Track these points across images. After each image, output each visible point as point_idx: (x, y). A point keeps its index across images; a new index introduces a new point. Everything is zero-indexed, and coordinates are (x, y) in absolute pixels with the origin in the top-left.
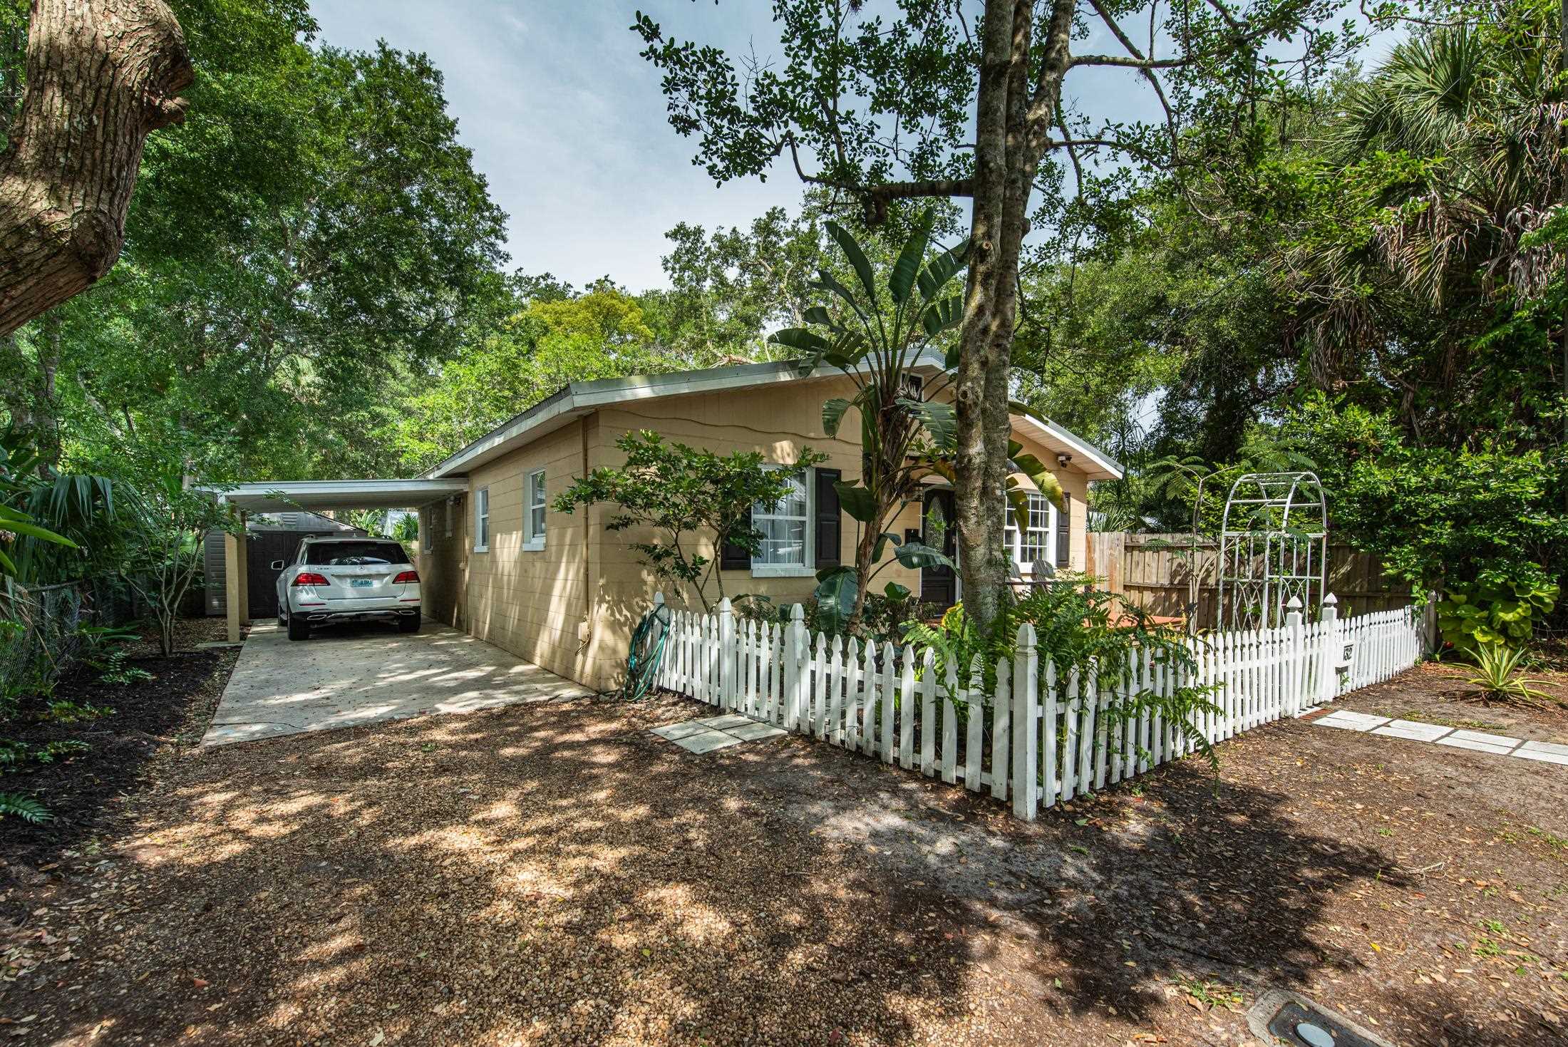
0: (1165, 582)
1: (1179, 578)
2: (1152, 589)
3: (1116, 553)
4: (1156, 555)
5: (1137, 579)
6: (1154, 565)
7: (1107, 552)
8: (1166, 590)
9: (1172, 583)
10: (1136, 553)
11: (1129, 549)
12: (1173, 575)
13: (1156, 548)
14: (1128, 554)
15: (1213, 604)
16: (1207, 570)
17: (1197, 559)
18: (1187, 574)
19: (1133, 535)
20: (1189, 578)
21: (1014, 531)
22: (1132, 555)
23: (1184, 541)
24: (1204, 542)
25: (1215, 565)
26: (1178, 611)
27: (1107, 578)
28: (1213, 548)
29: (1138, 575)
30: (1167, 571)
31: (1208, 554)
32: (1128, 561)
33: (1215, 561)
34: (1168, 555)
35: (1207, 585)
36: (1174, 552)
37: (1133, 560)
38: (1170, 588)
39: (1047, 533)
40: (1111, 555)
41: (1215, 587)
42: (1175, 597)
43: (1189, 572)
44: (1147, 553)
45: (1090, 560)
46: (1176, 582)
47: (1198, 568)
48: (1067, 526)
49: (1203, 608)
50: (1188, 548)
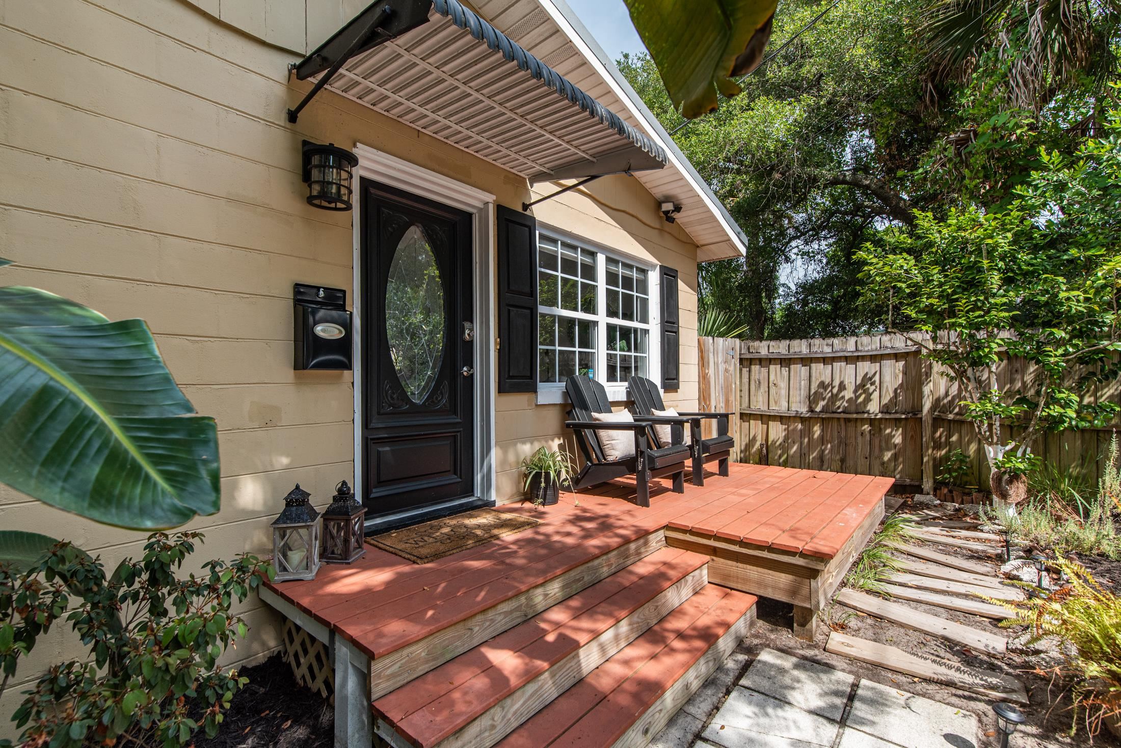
0: (803, 410)
1: (822, 404)
2: (781, 419)
3: (731, 368)
4: (785, 371)
5: (759, 404)
6: (783, 385)
7: (722, 367)
8: (803, 420)
9: (811, 410)
10: (755, 368)
11: (746, 362)
12: (812, 400)
13: (786, 362)
14: (745, 370)
15: (877, 442)
16: (865, 391)
17: (849, 375)
18: (834, 398)
19: (751, 344)
20: (838, 404)
21: (595, 323)
22: (750, 371)
23: (828, 350)
24: (857, 350)
25: (877, 383)
26: (823, 451)
27: (723, 405)
28: (874, 358)
29: (760, 399)
30: (804, 393)
31: (865, 367)
32: (746, 380)
33: (877, 378)
34: (804, 370)
35: (868, 412)
36: (813, 365)
37: (752, 378)
38: (810, 418)
39: (646, 332)
40: (726, 370)
41: (879, 416)
42: (817, 431)
43: (837, 395)
44: (772, 367)
45: (703, 379)
46: (818, 409)
47: (850, 387)
48: (676, 323)
49: (862, 447)
50: (834, 359)
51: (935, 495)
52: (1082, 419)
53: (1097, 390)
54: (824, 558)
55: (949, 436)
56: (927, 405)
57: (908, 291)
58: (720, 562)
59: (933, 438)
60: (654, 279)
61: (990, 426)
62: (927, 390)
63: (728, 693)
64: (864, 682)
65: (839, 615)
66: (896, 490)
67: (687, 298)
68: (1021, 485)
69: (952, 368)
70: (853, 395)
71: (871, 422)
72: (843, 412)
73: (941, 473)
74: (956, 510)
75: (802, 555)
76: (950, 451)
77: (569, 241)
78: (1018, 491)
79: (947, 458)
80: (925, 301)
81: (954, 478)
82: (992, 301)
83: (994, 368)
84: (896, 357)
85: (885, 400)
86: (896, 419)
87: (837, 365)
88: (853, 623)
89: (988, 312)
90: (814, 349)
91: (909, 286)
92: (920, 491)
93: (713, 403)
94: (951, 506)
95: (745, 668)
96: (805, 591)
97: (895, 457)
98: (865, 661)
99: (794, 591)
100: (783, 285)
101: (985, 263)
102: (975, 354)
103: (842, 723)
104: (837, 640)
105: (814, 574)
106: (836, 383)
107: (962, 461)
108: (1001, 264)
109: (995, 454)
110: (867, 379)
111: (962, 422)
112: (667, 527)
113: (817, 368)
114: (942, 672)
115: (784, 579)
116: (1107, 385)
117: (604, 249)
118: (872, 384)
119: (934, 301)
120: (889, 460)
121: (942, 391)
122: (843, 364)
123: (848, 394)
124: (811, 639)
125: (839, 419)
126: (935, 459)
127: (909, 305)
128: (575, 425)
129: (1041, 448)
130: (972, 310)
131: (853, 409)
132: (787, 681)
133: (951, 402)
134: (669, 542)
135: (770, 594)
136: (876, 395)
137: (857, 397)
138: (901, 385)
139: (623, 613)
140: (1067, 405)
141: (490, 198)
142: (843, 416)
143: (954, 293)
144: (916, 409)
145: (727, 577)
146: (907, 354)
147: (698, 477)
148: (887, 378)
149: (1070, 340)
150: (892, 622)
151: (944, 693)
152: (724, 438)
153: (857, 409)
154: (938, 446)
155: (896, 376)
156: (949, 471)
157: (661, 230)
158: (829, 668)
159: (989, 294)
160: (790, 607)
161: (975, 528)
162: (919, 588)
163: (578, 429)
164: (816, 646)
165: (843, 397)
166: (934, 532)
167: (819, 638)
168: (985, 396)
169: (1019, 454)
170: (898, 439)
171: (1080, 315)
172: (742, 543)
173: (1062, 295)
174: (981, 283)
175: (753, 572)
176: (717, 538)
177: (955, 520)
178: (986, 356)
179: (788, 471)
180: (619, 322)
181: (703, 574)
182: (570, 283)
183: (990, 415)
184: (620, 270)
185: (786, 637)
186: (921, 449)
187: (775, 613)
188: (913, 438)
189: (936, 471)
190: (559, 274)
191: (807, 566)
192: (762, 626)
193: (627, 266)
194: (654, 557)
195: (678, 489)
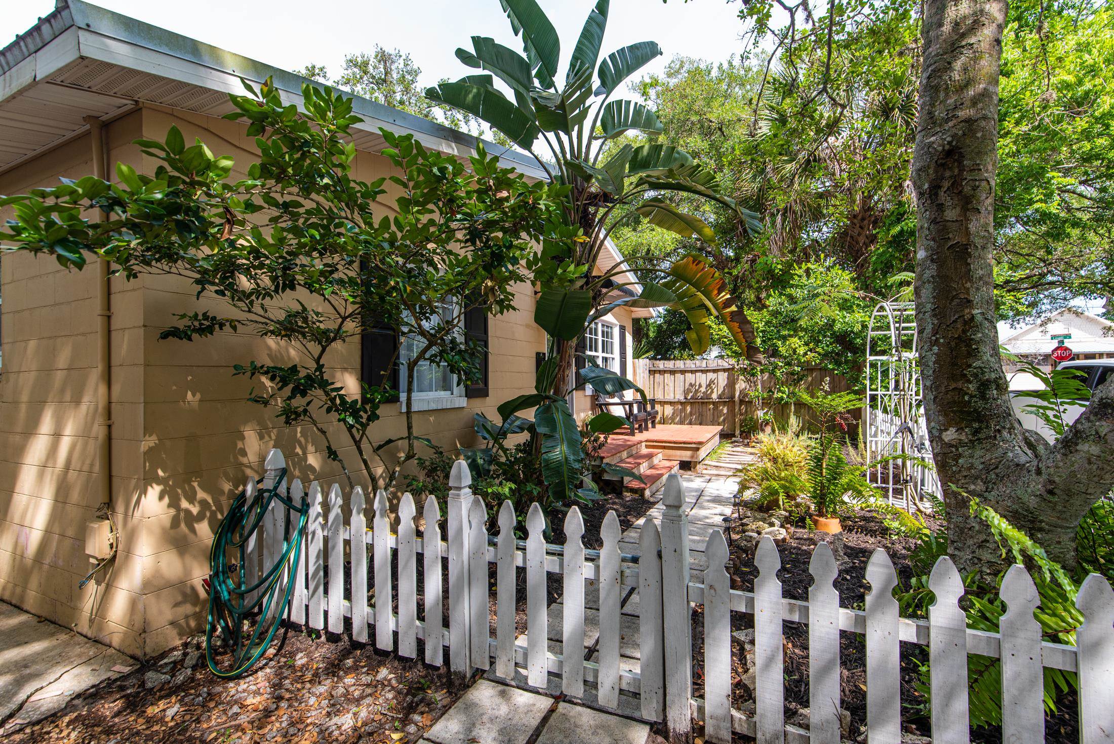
0: (682, 398)
1: (691, 395)
2: (671, 403)
3: (645, 375)
4: (672, 377)
5: (660, 395)
6: (672, 385)
7: (642, 375)
8: (681, 403)
9: (686, 398)
10: (657, 375)
11: (652, 372)
12: (686, 392)
13: (673, 372)
14: (652, 377)
15: (716, 412)
16: (710, 388)
17: (703, 379)
18: (697, 391)
19: (655, 362)
20: (698, 394)
21: (598, 357)
22: (654, 377)
23: (693, 366)
24: (707, 367)
25: (716, 384)
26: (691, 418)
28: (715, 371)
29: (660, 392)
30: (682, 389)
31: (711, 376)
32: (652, 382)
33: (716, 381)
34: (682, 377)
35: (712, 398)
36: (686, 374)
37: (656, 381)
38: (685, 402)
39: (613, 359)
40: (644, 377)
41: (717, 400)
42: (688, 409)
44: (666, 375)
46: (689, 398)
47: (704, 386)
48: (625, 353)
49: (709, 415)
50: (696, 371)
51: (740, 437)
54: (701, 444)
55: (746, 409)
56: (737, 394)
58: (667, 451)
59: (740, 410)
60: (616, 332)
61: (759, 402)
62: (737, 386)
64: (713, 477)
65: (704, 466)
66: (724, 436)
67: (629, 339)
68: (769, 426)
69: (746, 377)
70: (705, 390)
71: (713, 403)
73: (743, 426)
75: (695, 444)
76: (746, 416)
78: (768, 429)
79: (745, 420)
81: (748, 428)
83: (759, 378)
84: (724, 370)
85: (720, 392)
86: (724, 402)
87: (698, 374)
88: (708, 468)
90: (687, 366)
92: (734, 436)
94: (746, 440)
96: (695, 456)
97: (724, 420)
98: (713, 474)
99: (692, 457)
103: (708, 482)
104: (704, 471)
105: (698, 449)
106: (697, 384)
107: (750, 420)
109: (761, 414)
110: (712, 382)
111: (750, 402)
112: (646, 441)
113: (688, 375)
115: (689, 453)
118: (714, 384)
120: (721, 421)
121: (743, 387)
122: (701, 374)
123: (703, 389)
125: (699, 402)
126: (740, 420)
129: (776, 411)
131: (705, 397)
132: (692, 478)
133: (746, 392)
134: (647, 447)
135: (684, 459)
136: (715, 390)
137: (707, 391)
138: (726, 385)
139: (646, 460)
140: (783, 392)
142: (701, 400)
144: (732, 397)
145: (670, 456)
146: (729, 369)
147: (647, 429)
148: (720, 381)
150: (721, 467)
151: (734, 477)
152: (654, 411)
153: (707, 396)
154: (741, 414)
155: (724, 380)
156: (746, 425)
158: (704, 476)
160: (690, 462)
162: (730, 460)
163: (600, 406)
164: (698, 473)
165: (701, 391)
166: (738, 449)
167: (698, 471)
168: (757, 389)
169: (769, 414)
170: (725, 411)
171: (786, 357)
172: (675, 443)
173: (780, 349)
175: (678, 452)
176: (665, 442)
177: (747, 444)
179: (679, 426)
180: (605, 355)
181: (660, 456)
182: (591, 339)
183: (758, 397)
184: (605, 329)
185: (689, 473)
186: (734, 416)
187: (686, 466)
188: (732, 411)
189: (741, 426)
190: (588, 335)
191: (696, 447)
192: (681, 471)
193: (608, 327)
194: (644, 451)
195: (641, 432)
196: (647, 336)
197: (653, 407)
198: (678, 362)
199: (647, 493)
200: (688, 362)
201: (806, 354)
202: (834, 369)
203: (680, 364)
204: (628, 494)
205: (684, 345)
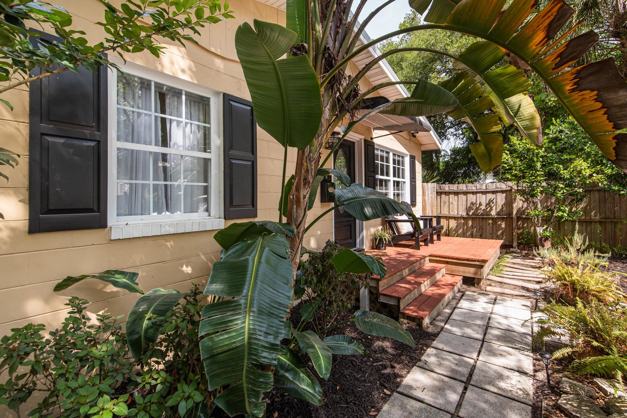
0: (464, 214)
1: (472, 211)
2: (455, 218)
3: (433, 196)
4: (456, 197)
5: (445, 212)
6: (455, 203)
7: (430, 196)
8: (464, 218)
9: (468, 214)
10: (443, 196)
11: (439, 193)
12: (468, 210)
13: (456, 193)
14: (439, 197)
15: (495, 227)
16: (490, 206)
17: (483, 199)
18: (477, 209)
19: (441, 185)
20: (479, 211)
21: (389, 180)
22: (441, 197)
23: (474, 188)
24: (486, 189)
25: (495, 203)
26: (473, 232)
27: (430, 212)
28: (493, 192)
29: (445, 209)
30: (464, 207)
31: (490, 196)
32: (439, 201)
33: (495, 201)
34: (464, 197)
35: (491, 215)
36: (468, 195)
37: (442, 200)
38: (467, 218)
39: (404, 182)
40: (432, 197)
41: (496, 216)
42: (470, 223)
43: (478, 207)
44: (451, 196)
45: (424, 201)
46: (470, 214)
47: (484, 205)
48: (415, 178)
49: (489, 229)
50: (477, 193)
51: (518, 248)
52: (570, 217)
53: (577, 206)
54: (485, 261)
55: (523, 224)
56: (515, 212)
57: (507, 168)
58: (450, 267)
59: (517, 225)
60: (407, 160)
61: (538, 220)
62: (514, 205)
63: (459, 300)
64: (498, 297)
65: (488, 282)
66: (503, 247)
67: (419, 167)
68: (549, 242)
69: (524, 197)
70: (485, 208)
71: (493, 219)
72: (481, 215)
73: (520, 239)
74: (526, 254)
75: (478, 261)
76: (523, 230)
77: (382, 149)
78: (548, 244)
79: (522, 233)
80: (514, 172)
81: (526, 241)
82: (538, 173)
83: (539, 198)
84: (502, 192)
85: (498, 210)
86: (502, 218)
87: (478, 195)
88: (493, 284)
89: (536, 177)
90: (469, 188)
91: (508, 166)
92: (513, 247)
93: (427, 212)
94: (524, 252)
95: (462, 296)
96: (479, 273)
97: (502, 233)
98: (498, 293)
99: (476, 274)
100: (444, 150)
101: (535, 159)
102: (532, 193)
103: (494, 304)
104: (489, 288)
105: (482, 267)
106: (478, 203)
107: (528, 234)
108: (541, 159)
109: (540, 230)
110: (491, 201)
111: (528, 219)
112: (430, 256)
113: (470, 196)
114: (521, 294)
115: (472, 270)
116: (581, 204)
117: (392, 150)
118: (493, 203)
119: (517, 173)
120: (500, 235)
121: (521, 206)
122: (481, 195)
123: (483, 207)
124: (481, 288)
125: (479, 218)
126: (518, 234)
127: (508, 173)
128: (389, 221)
129: (558, 228)
130: (531, 176)
131: (485, 213)
132: (476, 297)
133: (524, 211)
134: (431, 261)
135: (467, 275)
136: (494, 208)
137: (487, 209)
138: (504, 204)
139: (429, 277)
140: (564, 211)
141: (362, 137)
142: (481, 216)
143: (524, 170)
144: (510, 214)
145: (453, 271)
146: (507, 191)
147: (432, 242)
148: (499, 200)
149: (565, 187)
150: (505, 283)
151: (522, 298)
152: (439, 226)
153: (487, 213)
154: (519, 229)
155: (502, 200)
156: (523, 238)
157: (410, 140)
158: (488, 295)
159: (537, 171)
160: (474, 278)
161: (533, 259)
162: (513, 275)
163: (390, 222)
164: (483, 290)
165: (481, 209)
166: (518, 261)
167: (483, 288)
168: (536, 208)
169: (548, 230)
170: (503, 226)
171: (568, 179)
172: (458, 259)
173: (562, 172)
174: (534, 166)
175: (461, 268)
176: (448, 258)
177: (526, 257)
178: (536, 193)
179: (462, 239)
180: (396, 179)
181: (443, 271)
182: (382, 165)
183: (537, 216)
184: (397, 158)
185: (473, 289)
186: (512, 229)
187: (469, 281)
188: (509, 225)
189: (518, 239)
190: (379, 162)
191: (480, 265)
192: (465, 286)
193: (399, 156)
194: (428, 265)
195: (426, 245)
196: (438, 168)
197: (438, 222)
198: (461, 185)
199: (426, 321)
200: (470, 185)
201: (591, 176)
202: (619, 190)
203: (463, 187)
204: (406, 321)
205: (466, 175)
